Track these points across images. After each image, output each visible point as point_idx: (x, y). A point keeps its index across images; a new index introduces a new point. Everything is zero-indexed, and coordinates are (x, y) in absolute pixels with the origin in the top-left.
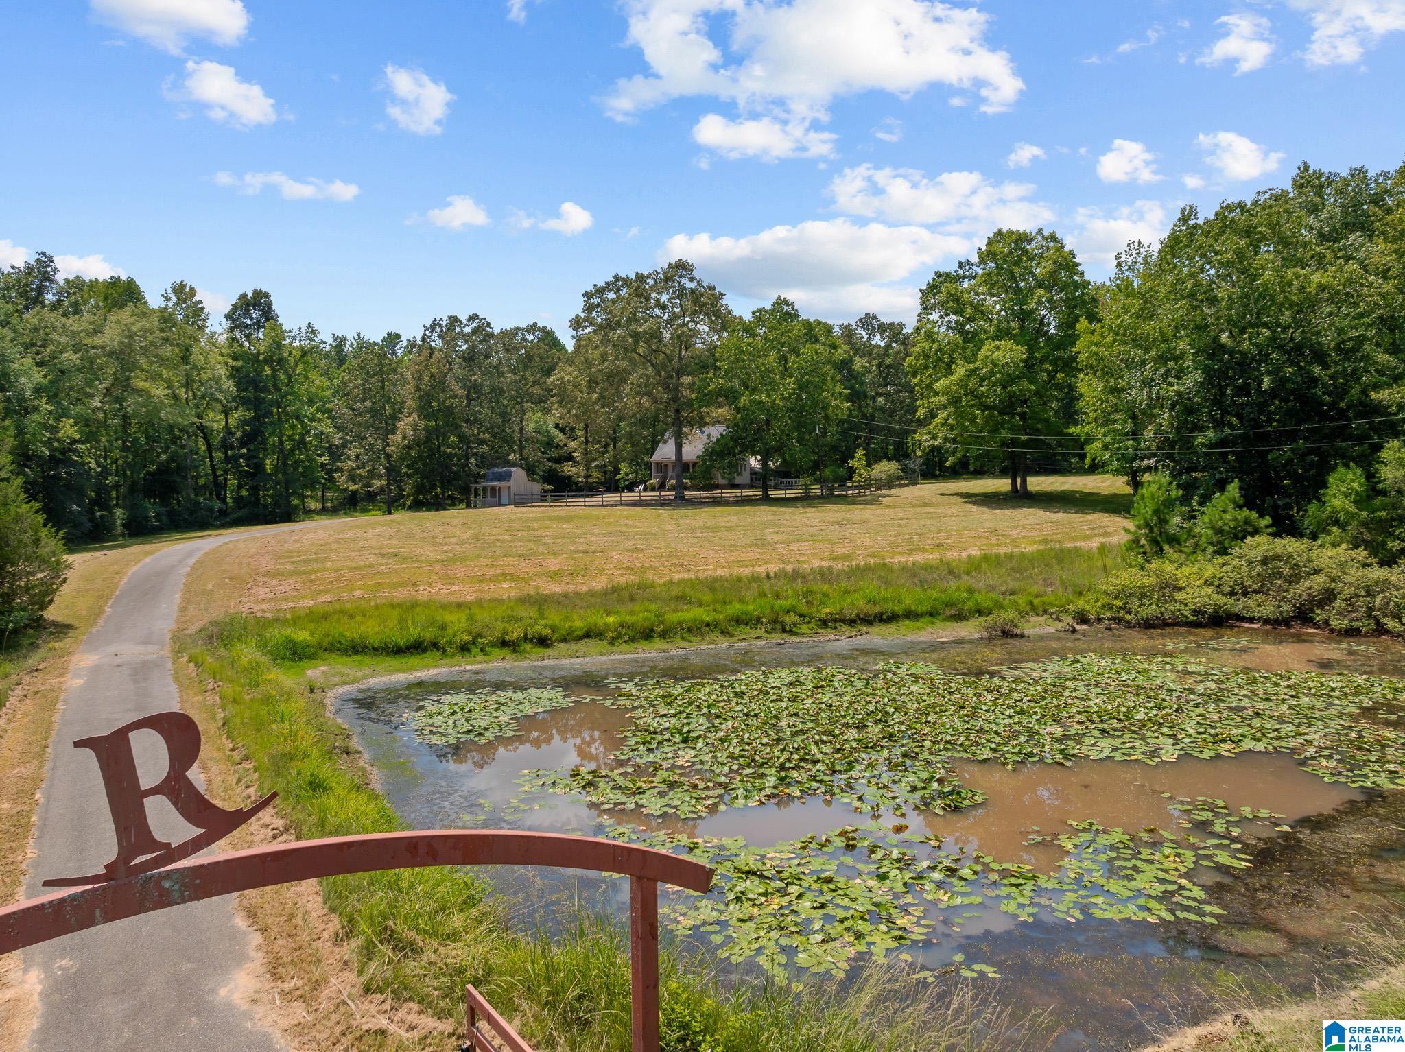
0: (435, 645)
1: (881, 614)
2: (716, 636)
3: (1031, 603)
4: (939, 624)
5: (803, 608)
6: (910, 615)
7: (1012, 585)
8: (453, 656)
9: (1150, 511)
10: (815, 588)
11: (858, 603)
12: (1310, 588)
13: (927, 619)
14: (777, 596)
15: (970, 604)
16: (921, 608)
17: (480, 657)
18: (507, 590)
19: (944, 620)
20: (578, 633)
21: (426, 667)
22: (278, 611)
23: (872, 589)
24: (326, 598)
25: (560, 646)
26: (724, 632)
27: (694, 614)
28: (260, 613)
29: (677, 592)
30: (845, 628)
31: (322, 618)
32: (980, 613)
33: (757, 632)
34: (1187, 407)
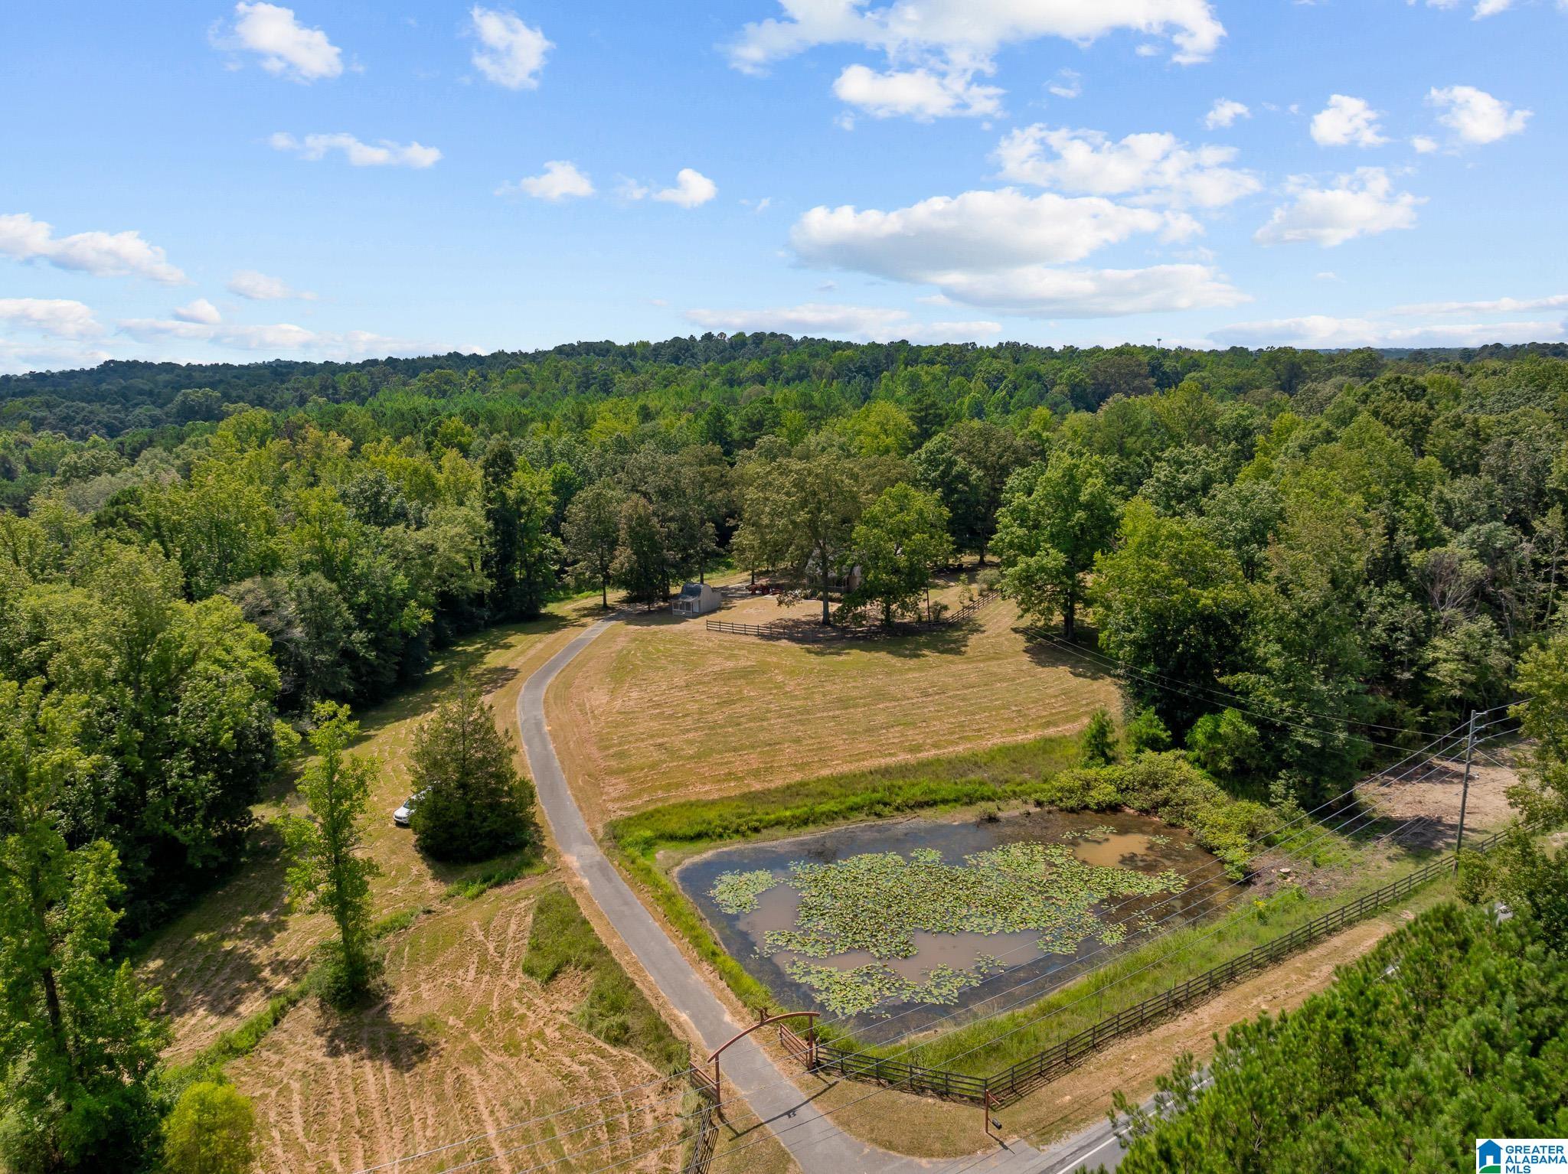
0: (707, 835)
1: (929, 801)
2: (841, 821)
3: (1014, 791)
4: (958, 808)
5: (887, 799)
6: (945, 802)
7: (1008, 776)
8: (715, 840)
10: (895, 783)
11: (917, 793)
13: (952, 804)
15: (979, 793)
16: (951, 797)
17: (728, 841)
18: (732, 789)
19: (961, 805)
20: (773, 823)
21: (706, 850)
22: (627, 809)
23: (925, 782)
24: (646, 798)
25: (764, 831)
26: (844, 818)
27: (830, 806)
28: (618, 812)
29: (820, 789)
30: (908, 811)
31: (649, 816)
32: (983, 799)
33: (863, 816)
34: (1140, 646)
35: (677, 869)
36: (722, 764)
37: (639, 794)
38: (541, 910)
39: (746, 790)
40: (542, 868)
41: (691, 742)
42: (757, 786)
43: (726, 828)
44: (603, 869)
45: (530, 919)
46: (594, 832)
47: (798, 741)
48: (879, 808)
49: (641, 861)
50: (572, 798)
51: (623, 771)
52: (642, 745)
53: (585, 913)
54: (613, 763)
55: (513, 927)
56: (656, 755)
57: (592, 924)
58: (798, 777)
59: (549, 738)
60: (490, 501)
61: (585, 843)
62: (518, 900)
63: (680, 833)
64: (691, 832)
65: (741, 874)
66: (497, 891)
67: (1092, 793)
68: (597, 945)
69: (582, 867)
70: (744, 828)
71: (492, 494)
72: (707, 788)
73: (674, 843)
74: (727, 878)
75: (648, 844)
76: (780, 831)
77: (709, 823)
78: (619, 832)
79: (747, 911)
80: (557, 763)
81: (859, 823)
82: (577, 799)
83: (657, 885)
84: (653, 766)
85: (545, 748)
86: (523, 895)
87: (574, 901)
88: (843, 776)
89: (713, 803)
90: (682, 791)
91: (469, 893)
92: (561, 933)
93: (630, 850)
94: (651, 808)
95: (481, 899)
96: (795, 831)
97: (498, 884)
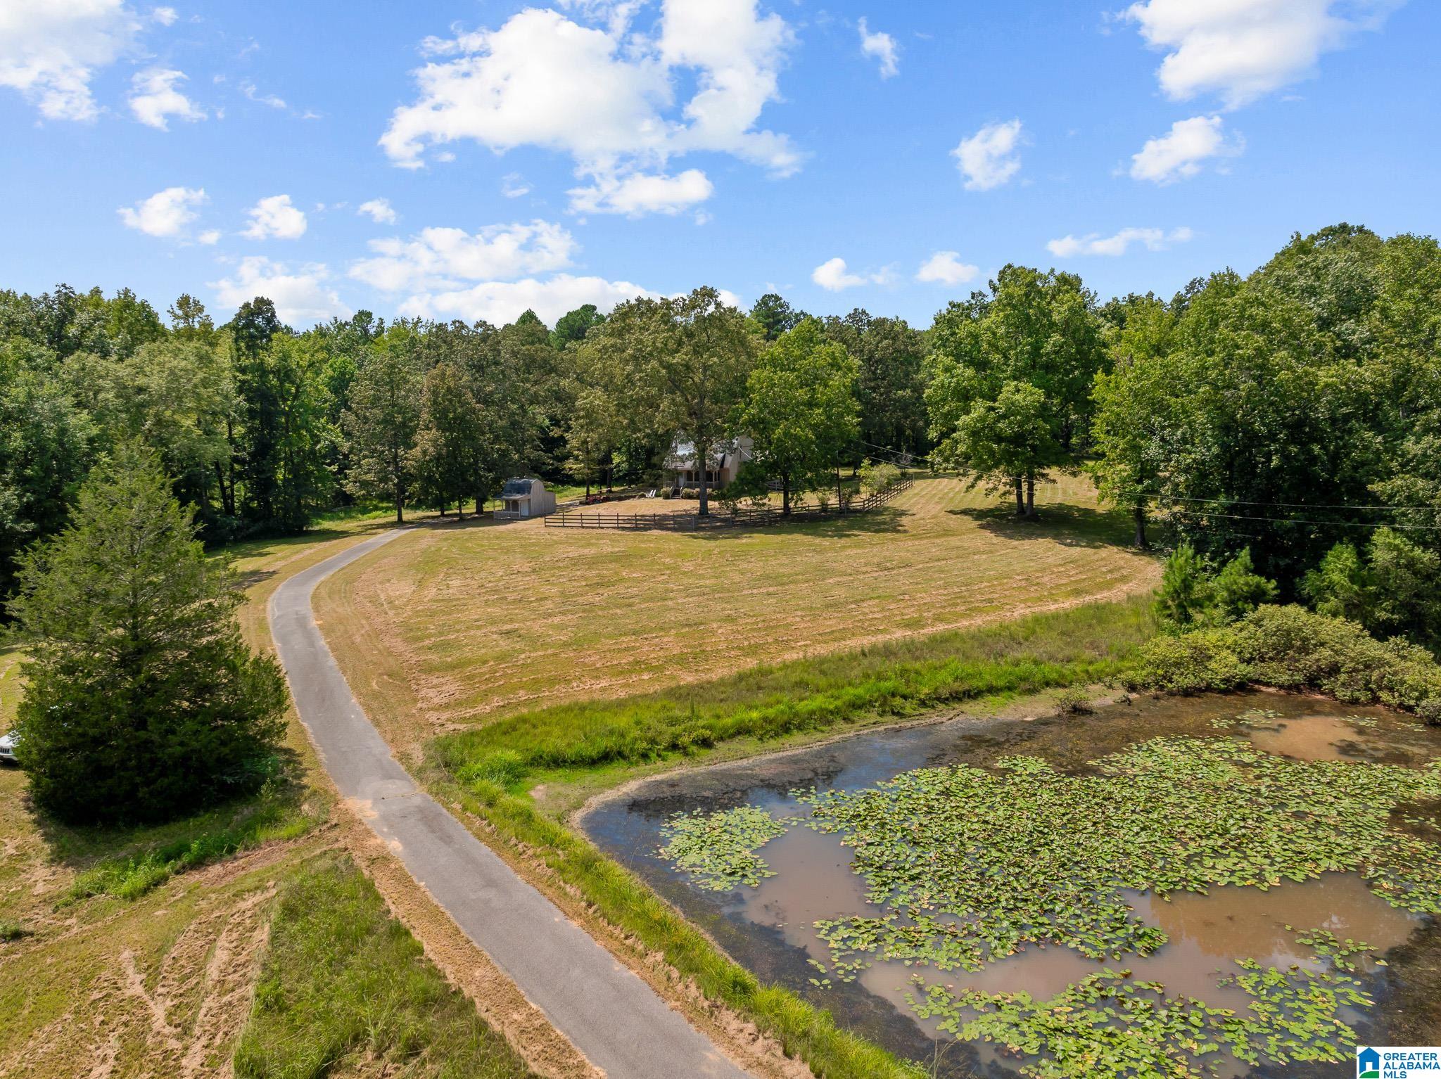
0: (620, 754)
1: (969, 691)
2: (840, 724)
3: (1087, 672)
4: (1018, 699)
5: (903, 689)
6: (992, 690)
7: (1068, 652)
8: (637, 763)
9: (1179, 581)
10: (908, 666)
11: (945, 680)
12: (1318, 660)
13: (1006, 694)
14: (880, 678)
15: (1039, 677)
16: (1001, 683)
17: (660, 763)
19: (1020, 694)
20: (731, 731)
21: (624, 780)
22: (464, 720)
23: (956, 664)
24: (497, 701)
25: (719, 745)
26: (846, 719)
27: (818, 701)
28: (450, 725)
29: (794, 677)
30: (941, 706)
31: (510, 729)
32: (1047, 684)
33: (873, 717)
34: (1201, 472)
35: (578, 815)
36: (619, 651)
37: (486, 695)
38: (290, 912)
39: (673, 684)
40: (296, 826)
41: (561, 628)
42: (688, 678)
43: (653, 741)
44: (429, 820)
45: (263, 934)
46: (405, 757)
47: (729, 619)
48: (898, 701)
49: (507, 800)
50: (360, 709)
51: (452, 667)
52: (479, 633)
53: (398, 911)
54: (434, 657)
55: (222, 955)
56: (504, 645)
57: (417, 936)
58: (750, 664)
59: (318, 633)
60: (243, 370)
61: (388, 776)
62: (239, 895)
63: (570, 753)
64: (592, 752)
65: (707, 815)
66: (194, 878)
67: (1212, 665)
68: (435, 986)
69: (385, 818)
70: (685, 740)
71: (245, 362)
72: (604, 683)
73: (561, 772)
74: (683, 823)
75: (514, 775)
76: (749, 744)
77: (622, 736)
78: (454, 754)
79: (751, 880)
80: (332, 661)
81: (870, 725)
82: (369, 709)
83: (552, 842)
84: (501, 658)
85: (312, 643)
86: (250, 882)
87: (369, 887)
88: (822, 661)
89: (621, 705)
90: (560, 689)
91: (126, 887)
92: (337, 964)
93: (480, 784)
94: (509, 716)
95: (152, 897)
96: (773, 743)
97: (199, 863)
